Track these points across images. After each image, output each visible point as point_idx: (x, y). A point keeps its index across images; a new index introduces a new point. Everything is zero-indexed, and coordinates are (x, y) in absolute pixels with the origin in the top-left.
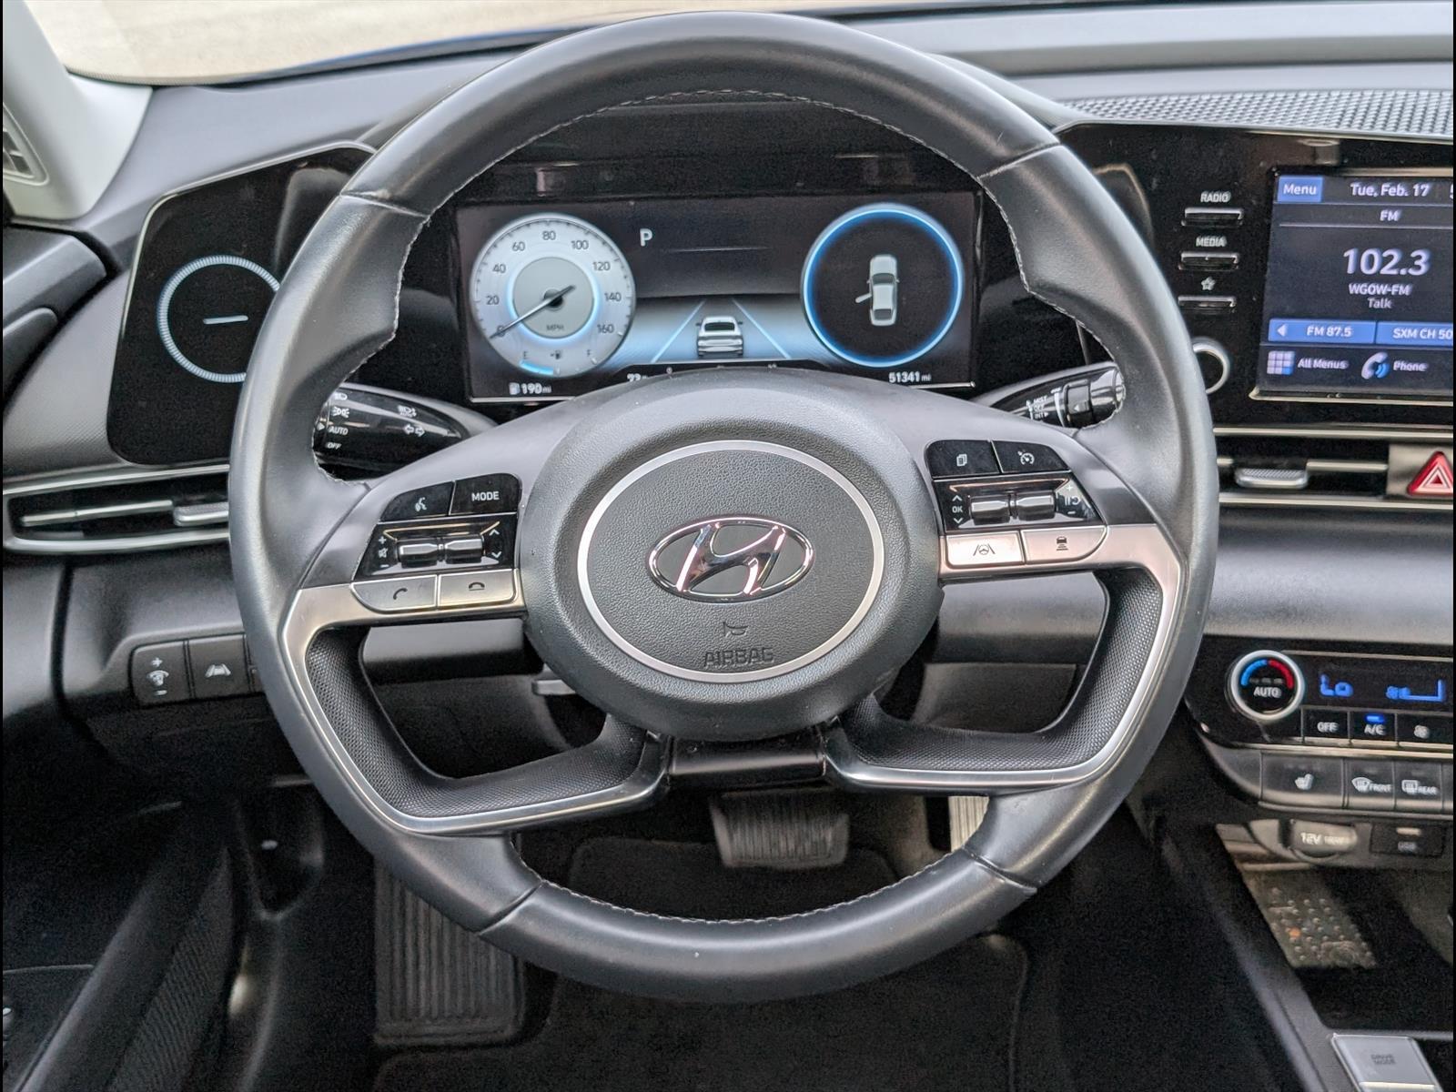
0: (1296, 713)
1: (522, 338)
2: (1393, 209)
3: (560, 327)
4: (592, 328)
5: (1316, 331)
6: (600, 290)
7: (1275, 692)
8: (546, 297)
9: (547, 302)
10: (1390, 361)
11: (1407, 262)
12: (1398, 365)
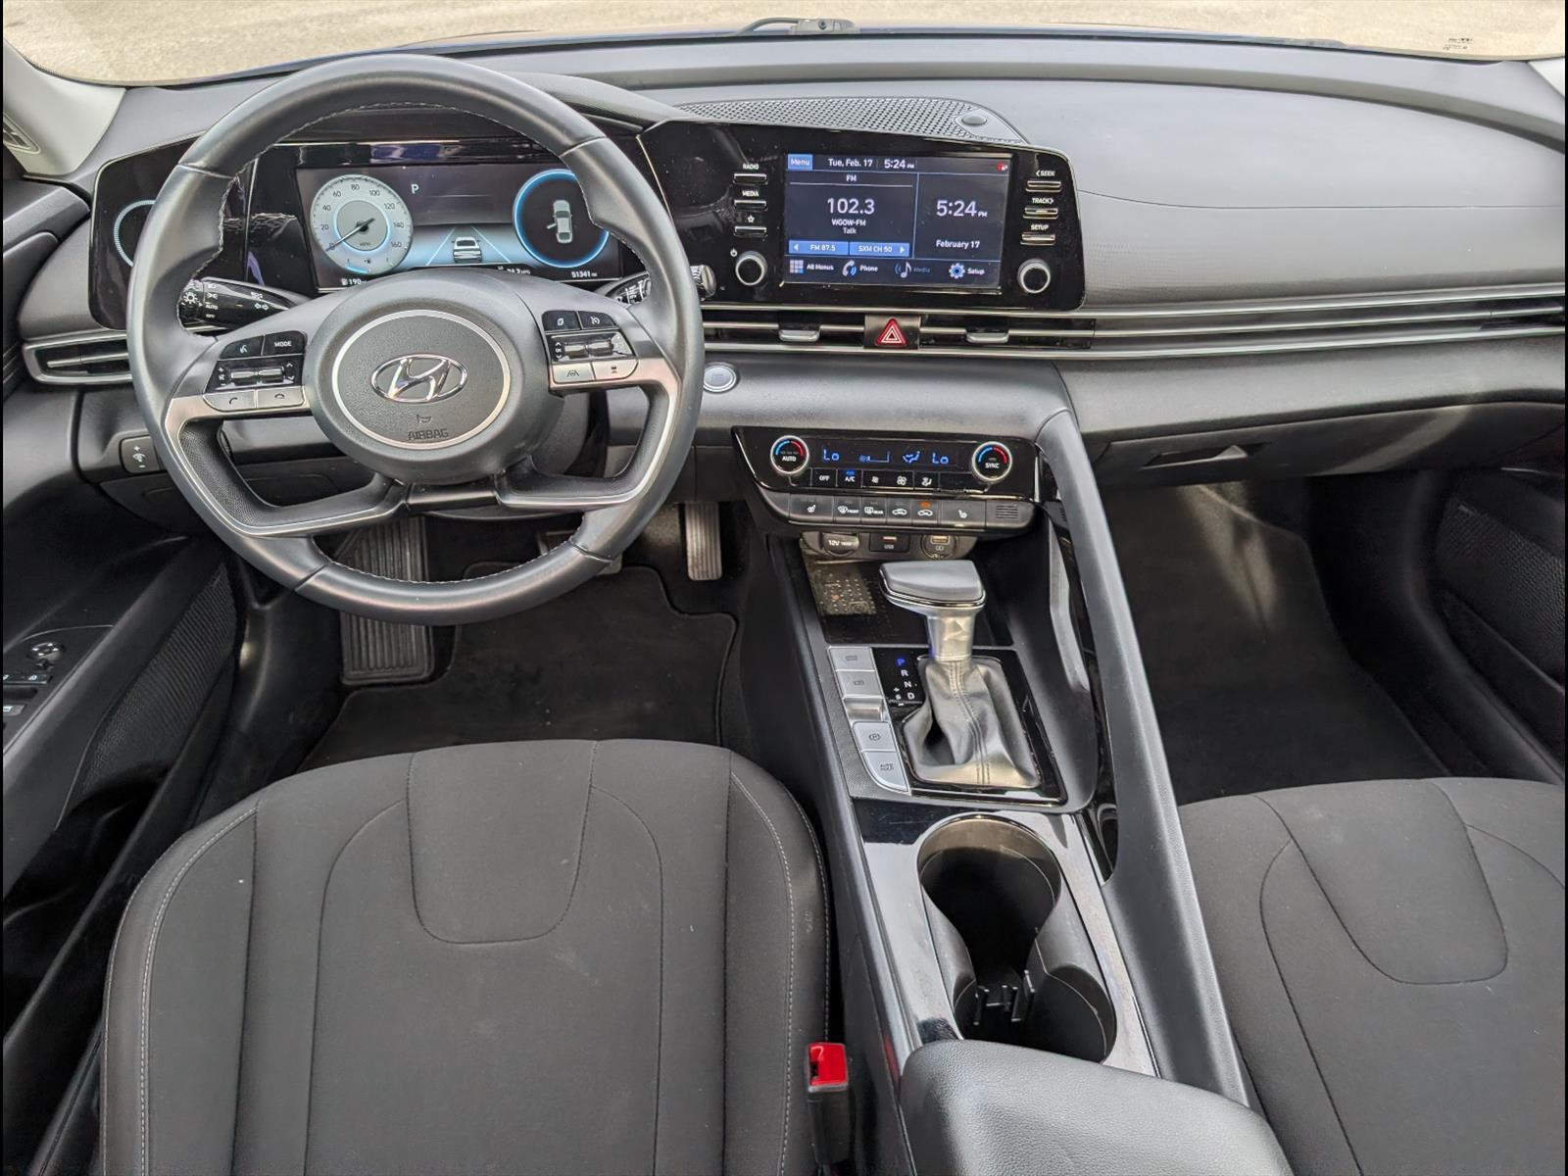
0: (807, 471)
1: (345, 249)
2: (854, 174)
3: (368, 244)
4: (387, 245)
5: (817, 247)
6: (390, 222)
7: (794, 459)
8: (358, 225)
9: (358, 228)
10: (857, 265)
11: (863, 206)
12: (862, 267)
